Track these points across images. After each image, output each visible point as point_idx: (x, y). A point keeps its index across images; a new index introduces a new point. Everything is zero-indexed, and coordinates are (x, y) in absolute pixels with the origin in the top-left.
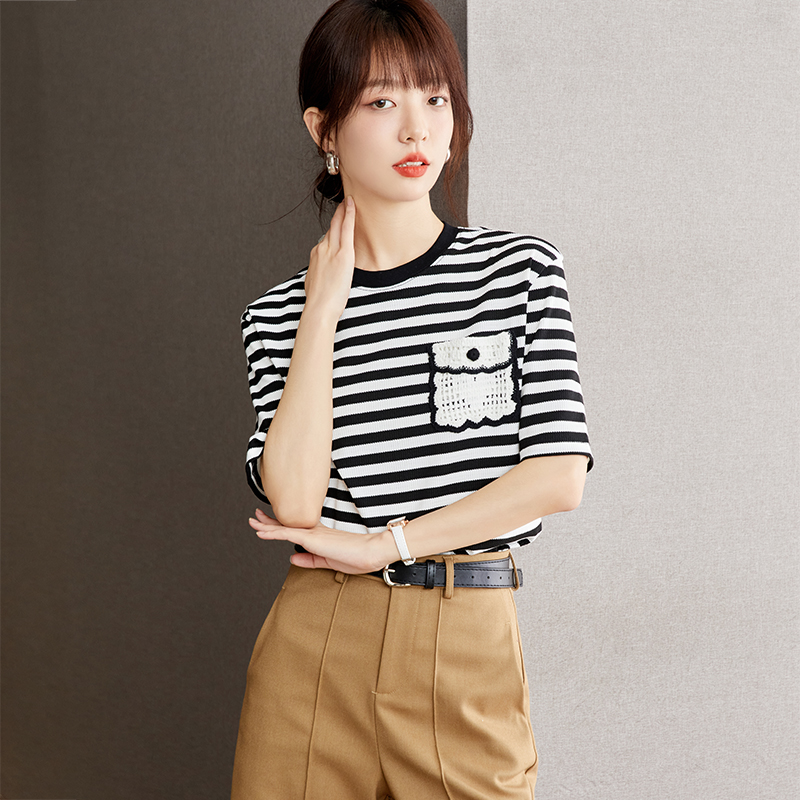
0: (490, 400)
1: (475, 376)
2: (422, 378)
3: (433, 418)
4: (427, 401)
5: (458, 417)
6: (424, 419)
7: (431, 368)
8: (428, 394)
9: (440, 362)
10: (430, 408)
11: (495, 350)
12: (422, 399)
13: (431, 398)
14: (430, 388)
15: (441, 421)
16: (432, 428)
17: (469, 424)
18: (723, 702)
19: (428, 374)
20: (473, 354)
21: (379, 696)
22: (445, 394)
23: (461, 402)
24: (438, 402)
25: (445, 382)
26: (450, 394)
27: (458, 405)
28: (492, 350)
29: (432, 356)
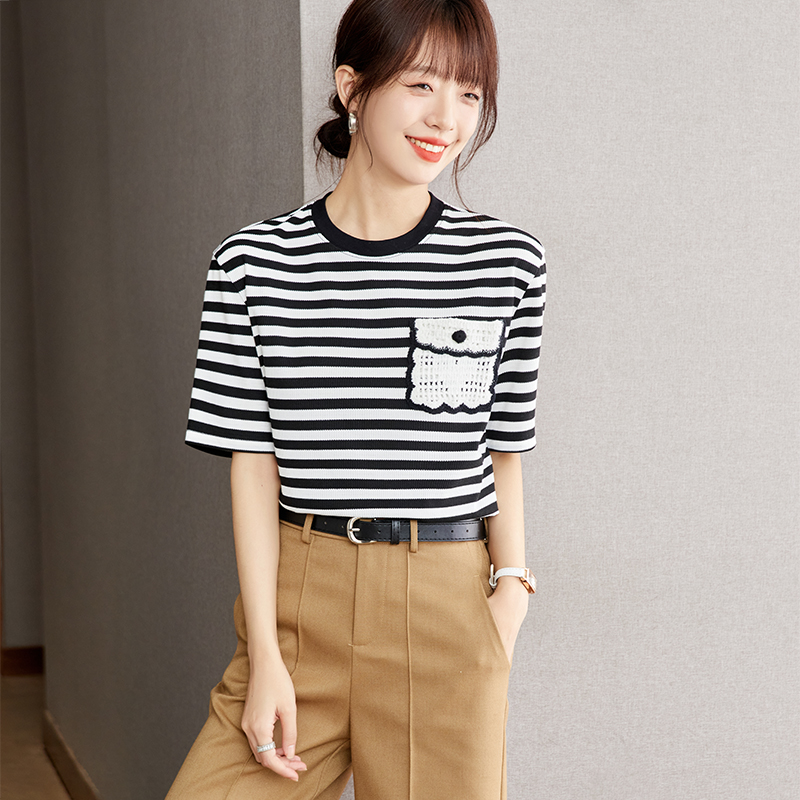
0: (469, 386)
1: (457, 358)
2: (402, 352)
3: (408, 394)
4: (404, 376)
5: (435, 398)
6: (399, 393)
7: (412, 343)
8: (406, 369)
9: (421, 338)
10: (407, 383)
11: (485, 335)
12: (400, 372)
13: (409, 373)
14: (408, 363)
15: (415, 398)
16: (407, 404)
17: (445, 408)
18: (578, 678)
19: (408, 349)
20: (459, 336)
21: (356, 648)
22: (424, 373)
23: (439, 383)
24: (415, 380)
25: (424, 360)
26: (429, 373)
27: (436, 387)
28: (481, 335)
29: (413, 332)
